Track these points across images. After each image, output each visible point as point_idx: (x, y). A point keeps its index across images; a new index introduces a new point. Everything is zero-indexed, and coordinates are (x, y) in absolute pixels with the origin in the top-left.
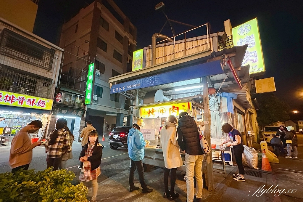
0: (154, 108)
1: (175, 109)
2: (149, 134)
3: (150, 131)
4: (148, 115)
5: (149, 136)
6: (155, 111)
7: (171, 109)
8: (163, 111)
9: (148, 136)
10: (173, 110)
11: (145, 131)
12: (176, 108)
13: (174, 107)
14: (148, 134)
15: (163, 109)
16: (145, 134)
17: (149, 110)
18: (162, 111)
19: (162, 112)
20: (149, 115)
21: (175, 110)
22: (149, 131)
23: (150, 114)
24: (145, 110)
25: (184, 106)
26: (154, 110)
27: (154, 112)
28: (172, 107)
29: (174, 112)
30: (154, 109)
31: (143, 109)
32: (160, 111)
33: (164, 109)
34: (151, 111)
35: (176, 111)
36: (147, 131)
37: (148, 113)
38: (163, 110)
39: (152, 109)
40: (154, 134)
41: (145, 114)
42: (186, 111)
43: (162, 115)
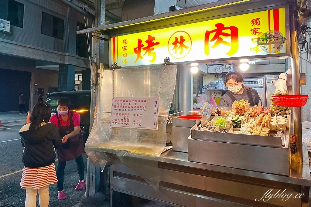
0: (153, 33)
1: (226, 35)
2: (139, 113)
3: (143, 104)
4: (136, 55)
5: (138, 118)
6: (158, 43)
7: (212, 35)
8: (184, 43)
9: (136, 118)
10: (216, 37)
11: (127, 104)
12: (228, 31)
13: (220, 27)
14: (136, 113)
16: (127, 112)
17: (140, 41)
18: (179, 42)
20: (139, 56)
21: (224, 38)
23: (143, 52)
24: (125, 42)
25: (256, 22)
26: (155, 42)
27: (154, 47)
28: (215, 28)
29: (221, 45)
30: (154, 39)
31: (120, 39)
32: (174, 44)
33: (185, 37)
34: (146, 45)
35: (228, 39)
36: (133, 104)
37: (135, 49)
38: (182, 40)
39: (149, 36)
40: (155, 112)
41: (127, 54)
42: (266, 39)
43: (181, 53)
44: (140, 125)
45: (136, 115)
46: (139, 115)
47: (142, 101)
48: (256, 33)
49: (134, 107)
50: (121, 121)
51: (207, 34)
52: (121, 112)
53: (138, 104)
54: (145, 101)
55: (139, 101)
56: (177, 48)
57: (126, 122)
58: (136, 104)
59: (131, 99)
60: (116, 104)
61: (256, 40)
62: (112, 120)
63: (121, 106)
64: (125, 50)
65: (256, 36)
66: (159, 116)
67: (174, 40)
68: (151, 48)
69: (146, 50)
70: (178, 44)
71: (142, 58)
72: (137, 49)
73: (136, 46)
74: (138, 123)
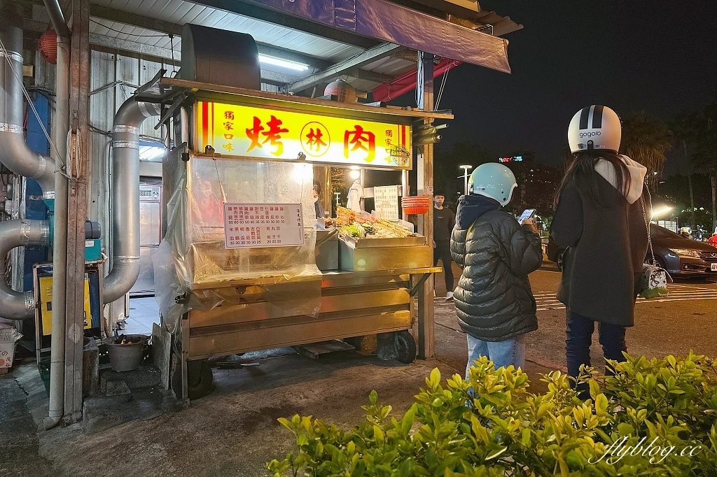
0: (279, 115)
1: (364, 139)
2: (275, 225)
3: (279, 213)
4: (250, 141)
5: (276, 233)
6: (285, 131)
7: (352, 137)
8: (322, 138)
9: (271, 233)
10: (355, 139)
13: (359, 130)
14: (270, 225)
15: (318, 131)
16: (255, 225)
18: (315, 136)
20: (255, 142)
21: (363, 143)
22: (274, 213)
23: (261, 138)
25: (389, 133)
26: (281, 127)
27: (280, 134)
28: (355, 130)
29: (360, 149)
30: (280, 123)
33: (323, 131)
34: (267, 129)
35: (366, 144)
36: (263, 213)
37: (248, 131)
39: (273, 118)
40: (299, 224)
41: (232, 136)
42: (396, 151)
43: (317, 150)
44: (279, 241)
45: (271, 229)
46: (276, 228)
47: (277, 209)
48: (389, 144)
49: (265, 218)
50: (245, 238)
51: (347, 134)
52: (245, 226)
53: (271, 213)
54: (282, 209)
55: (272, 209)
56: (313, 142)
57: (256, 240)
58: (267, 213)
59: (259, 206)
60: (232, 213)
61: (389, 151)
62: (229, 239)
63: (241, 216)
64: (229, 128)
65: (389, 147)
67: (309, 132)
68: (276, 135)
69: (267, 137)
70: (314, 138)
71: (260, 146)
72: (252, 132)
73: (251, 126)
74: (276, 239)
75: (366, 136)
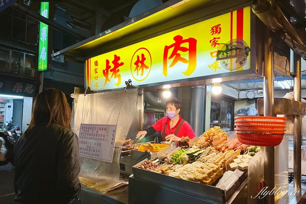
0: (118, 52)
1: (184, 49)
2: (99, 142)
3: (103, 132)
4: (105, 78)
6: (122, 64)
7: (171, 51)
9: (96, 148)
11: (90, 131)
13: (178, 39)
14: (97, 142)
15: (143, 55)
16: (90, 141)
17: (108, 62)
19: (140, 64)
20: (107, 79)
22: (100, 132)
23: (110, 73)
24: (97, 63)
25: (216, 29)
26: (120, 62)
27: (119, 68)
28: (174, 42)
29: (179, 62)
30: (119, 58)
31: (93, 60)
32: (136, 63)
34: (112, 66)
35: (185, 55)
36: (95, 132)
37: (104, 71)
39: (115, 56)
40: (112, 143)
41: (97, 77)
43: (142, 74)
44: (98, 155)
45: (96, 144)
46: (99, 145)
47: (103, 129)
48: (216, 44)
49: (95, 135)
50: (84, 150)
54: (105, 129)
55: (100, 129)
56: (139, 68)
57: (88, 152)
58: (97, 132)
59: (94, 127)
61: (215, 54)
63: (86, 134)
64: (96, 72)
66: (115, 147)
68: (117, 69)
69: (112, 72)
71: (109, 81)
72: (106, 71)
73: (105, 68)
74: (97, 153)
75: (186, 45)
